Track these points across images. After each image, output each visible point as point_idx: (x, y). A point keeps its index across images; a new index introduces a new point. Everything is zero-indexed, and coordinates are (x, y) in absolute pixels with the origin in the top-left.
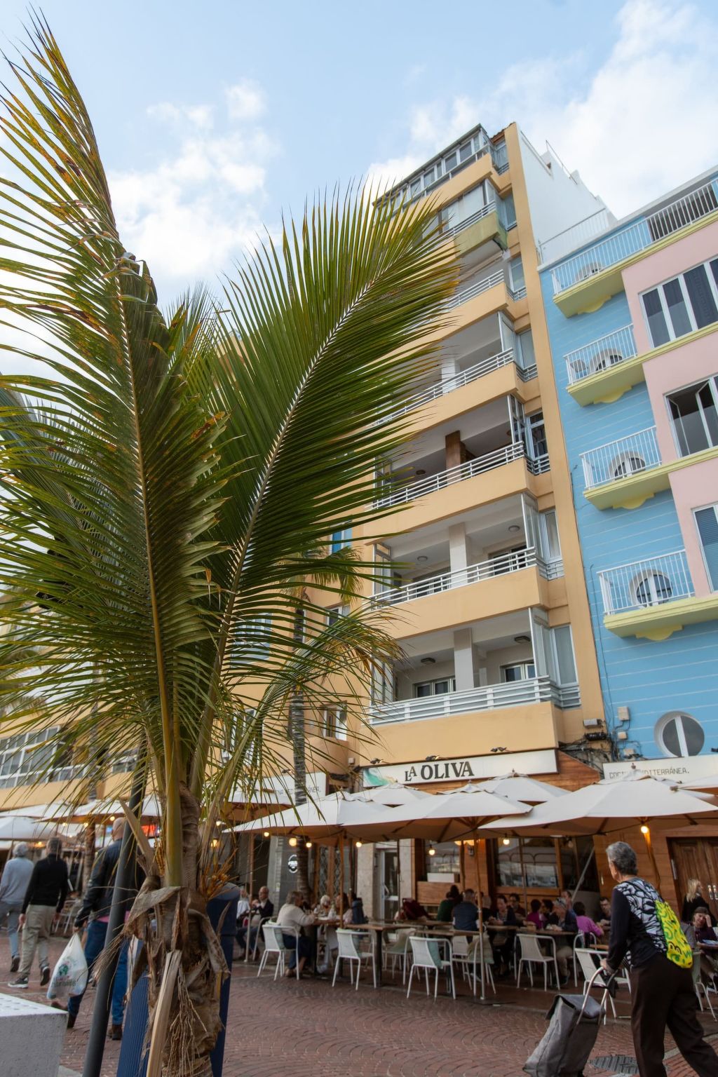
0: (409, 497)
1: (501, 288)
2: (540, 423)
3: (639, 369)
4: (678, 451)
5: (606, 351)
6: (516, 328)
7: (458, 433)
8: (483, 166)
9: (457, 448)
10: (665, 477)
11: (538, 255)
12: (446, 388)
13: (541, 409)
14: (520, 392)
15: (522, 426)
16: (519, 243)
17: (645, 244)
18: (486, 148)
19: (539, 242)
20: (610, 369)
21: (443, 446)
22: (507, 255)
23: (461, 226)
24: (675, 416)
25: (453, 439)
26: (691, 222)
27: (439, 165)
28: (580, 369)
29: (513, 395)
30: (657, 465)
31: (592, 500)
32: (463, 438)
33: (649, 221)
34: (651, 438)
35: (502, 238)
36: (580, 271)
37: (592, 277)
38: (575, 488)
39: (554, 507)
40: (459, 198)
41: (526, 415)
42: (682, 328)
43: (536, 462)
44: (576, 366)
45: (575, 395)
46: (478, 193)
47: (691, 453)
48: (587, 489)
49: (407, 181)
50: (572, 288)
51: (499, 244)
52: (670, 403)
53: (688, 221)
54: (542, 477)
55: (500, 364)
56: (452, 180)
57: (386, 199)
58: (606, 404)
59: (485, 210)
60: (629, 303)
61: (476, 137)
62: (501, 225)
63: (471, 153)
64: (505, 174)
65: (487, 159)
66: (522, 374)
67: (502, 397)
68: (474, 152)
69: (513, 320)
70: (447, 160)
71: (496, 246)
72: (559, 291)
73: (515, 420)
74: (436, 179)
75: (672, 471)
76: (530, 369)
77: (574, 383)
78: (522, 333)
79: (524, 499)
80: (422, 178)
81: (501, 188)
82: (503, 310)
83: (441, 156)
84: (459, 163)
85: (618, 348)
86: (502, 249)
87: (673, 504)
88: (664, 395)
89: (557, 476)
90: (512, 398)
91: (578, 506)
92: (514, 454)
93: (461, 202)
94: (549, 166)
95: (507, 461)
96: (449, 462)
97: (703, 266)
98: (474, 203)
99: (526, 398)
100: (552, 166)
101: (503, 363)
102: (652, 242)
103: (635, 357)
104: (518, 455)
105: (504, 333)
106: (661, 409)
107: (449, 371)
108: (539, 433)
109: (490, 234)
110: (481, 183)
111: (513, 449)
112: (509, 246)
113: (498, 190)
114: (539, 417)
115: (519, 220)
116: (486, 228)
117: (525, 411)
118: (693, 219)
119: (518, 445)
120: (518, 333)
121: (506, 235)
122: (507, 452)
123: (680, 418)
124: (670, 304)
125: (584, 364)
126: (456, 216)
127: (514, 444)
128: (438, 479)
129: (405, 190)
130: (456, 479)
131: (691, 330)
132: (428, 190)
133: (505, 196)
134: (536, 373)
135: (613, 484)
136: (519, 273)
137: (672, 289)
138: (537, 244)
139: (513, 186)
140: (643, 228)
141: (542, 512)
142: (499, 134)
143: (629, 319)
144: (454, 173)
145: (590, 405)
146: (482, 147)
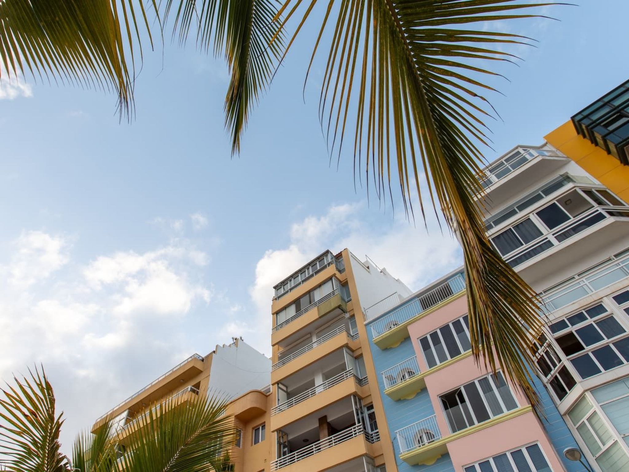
0: (297, 458)
1: (344, 334)
2: (372, 411)
3: (422, 380)
4: (449, 429)
5: (405, 369)
6: (355, 356)
7: (325, 417)
8: (331, 270)
9: (325, 426)
10: (444, 446)
11: (364, 316)
12: (318, 390)
13: (372, 402)
14: (359, 393)
15: (362, 413)
16: (353, 309)
17: (417, 313)
18: (333, 261)
19: (364, 308)
20: (408, 380)
21: (317, 425)
22: (347, 315)
23: (321, 301)
24: (446, 408)
25: (323, 420)
26: (440, 302)
27: (308, 269)
28: (392, 379)
29: (355, 395)
30: (439, 439)
31: (406, 460)
32: (329, 420)
33: (420, 299)
34: (434, 421)
35: (344, 307)
36: (386, 326)
37: (394, 328)
38: (396, 452)
39: (384, 464)
40: (320, 286)
41: (364, 406)
42: (443, 358)
43: (372, 435)
44: (388, 378)
45: (390, 395)
46: (329, 284)
47: (458, 431)
48: (402, 453)
49: (292, 276)
50: (382, 335)
51: (342, 310)
52: (442, 400)
53: (438, 302)
54: (376, 444)
55: (346, 377)
56: (315, 277)
57: (280, 285)
58: (408, 400)
59: (333, 292)
60: (413, 344)
61: (327, 256)
62: (343, 299)
63: (324, 263)
64: (343, 274)
65: (333, 267)
66: (360, 382)
67: (348, 397)
68: (326, 263)
69: (353, 351)
70: (312, 267)
71: (340, 311)
72: (376, 336)
73: (357, 410)
74: (307, 276)
75: (448, 442)
76: (364, 378)
77: (388, 388)
78: (358, 358)
79: (365, 460)
80: (300, 275)
81: (342, 280)
82: (346, 346)
83: (309, 264)
84: (318, 268)
85: (412, 367)
86: (344, 312)
87: (451, 462)
88: (438, 396)
89: (384, 444)
90: (355, 396)
91: (398, 464)
92: (357, 431)
93: (321, 288)
94: (368, 268)
95: (354, 436)
96: (321, 435)
97: (448, 325)
98: (327, 289)
99: (363, 396)
100: (370, 267)
101: (347, 376)
102: (423, 311)
103: (420, 374)
104: (360, 432)
105: (347, 359)
106: (438, 405)
107: (319, 380)
108: (372, 417)
109: (337, 305)
110: (330, 279)
111: (357, 428)
112: (348, 311)
113: (340, 282)
114: (370, 407)
115: (352, 297)
116: (334, 302)
117: (363, 404)
118: (440, 300)
119: (360, 426)
120: (356, 358)
121: (346, 305)
122: (353, 430)
123: (450, 409)
124: (434, 345)
125: (392, 377)
126: (318, 295)
127: (357, 425)
128: (314, 447)
129: (291, 281)
130: (326, 446)
131: (447, 359)
132: (303, 281)
133: (344, 284)
134: (368, 381)
135: (418, 450)
136: (354, 325)
137: (434, 336)
138: (363, 310)
139: (348, 280)
140: (417, 304)
141: (378, 467)
142: (339, 254)
143: (414, 353)
144: (317, 273)
145: (399, 401)
146: (330, 260)
